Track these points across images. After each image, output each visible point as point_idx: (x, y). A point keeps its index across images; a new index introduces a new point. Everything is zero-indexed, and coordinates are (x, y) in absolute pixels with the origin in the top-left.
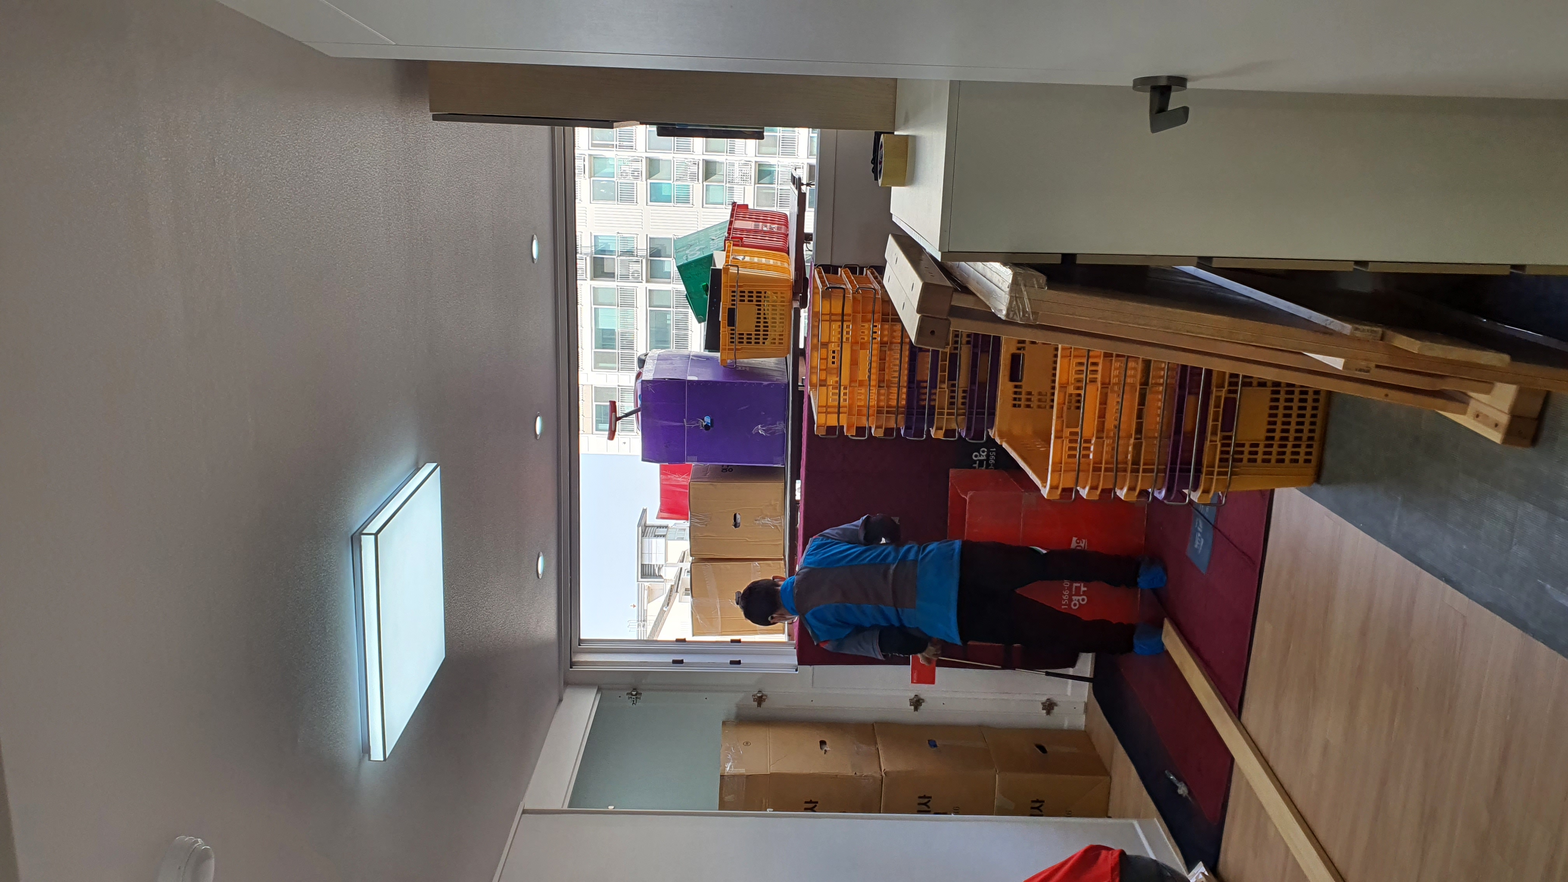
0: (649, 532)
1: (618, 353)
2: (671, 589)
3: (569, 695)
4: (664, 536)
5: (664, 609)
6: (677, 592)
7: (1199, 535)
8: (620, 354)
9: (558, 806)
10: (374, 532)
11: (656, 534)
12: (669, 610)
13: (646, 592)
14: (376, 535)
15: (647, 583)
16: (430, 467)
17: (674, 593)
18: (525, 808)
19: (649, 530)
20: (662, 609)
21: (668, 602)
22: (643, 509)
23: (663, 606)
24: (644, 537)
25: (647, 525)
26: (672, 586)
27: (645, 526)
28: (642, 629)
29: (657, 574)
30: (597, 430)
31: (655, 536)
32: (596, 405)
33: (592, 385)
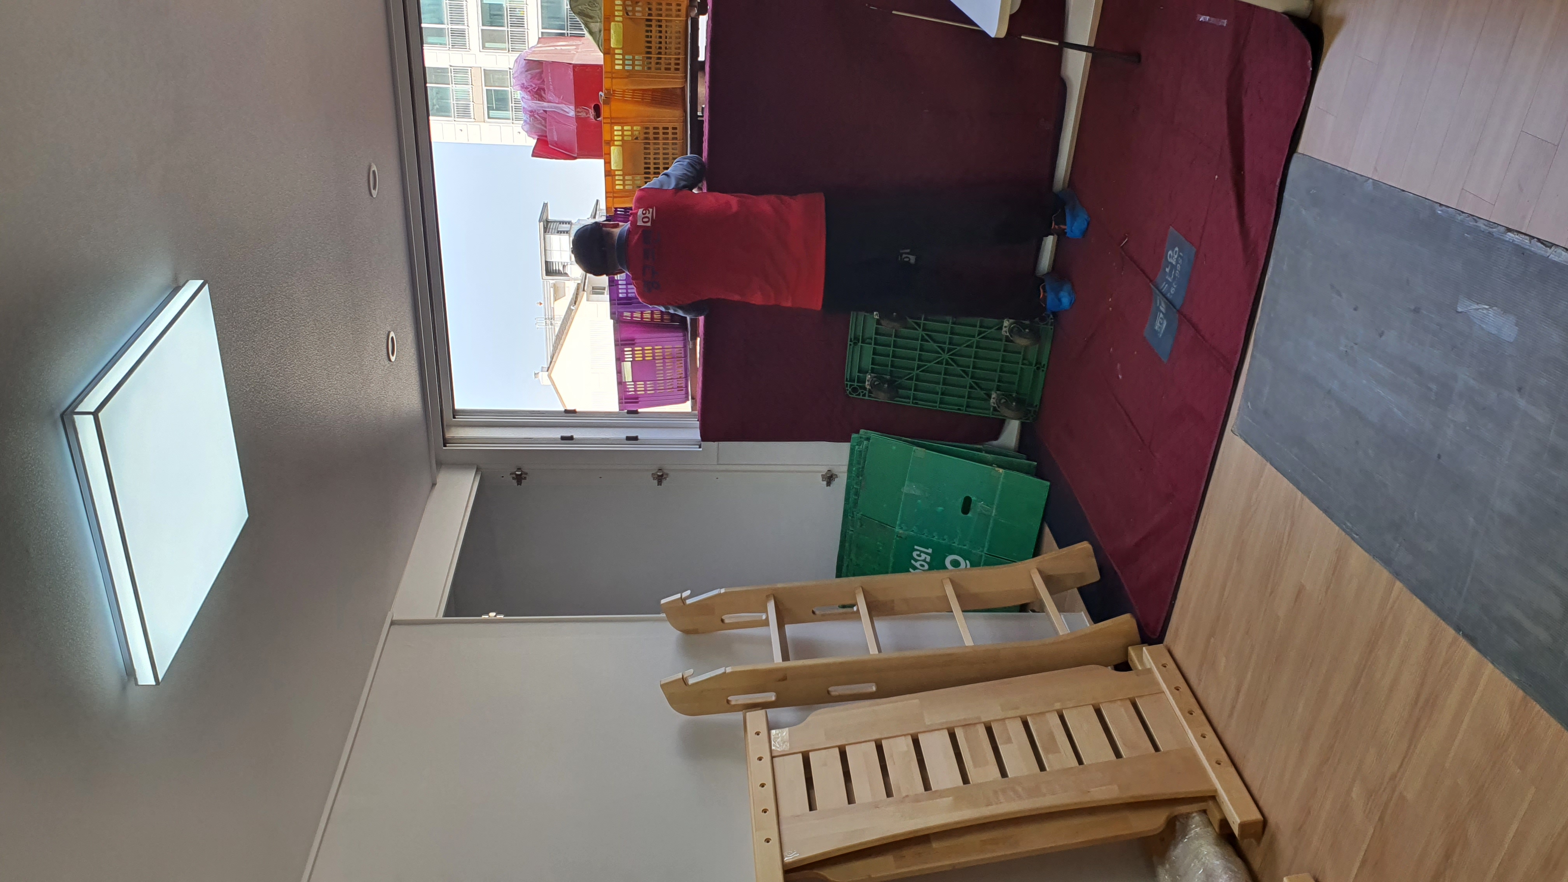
0: (551, 227)
1: (508, 31)
2: (578, 287)
3: (444, 478)
4: (567, 232)
5: (572, 307)
6: (584, 290)
7: (1161, 315)
8: (509, 32)
9: (433, 617)
10: (93, 410)
11: (559, 229)
12: (577, 309)
13: (552, 289)
14: (95, 414)
15: (552, 280)
16: (195, 284)
17: (581, 292)
18: (394, 619)
19: (552, 225)
20: (569, 308)
21: (575, 301)
22: (544, 203)
23: (570, 305)
24: (547, 233)
25: (549, 220)
26: (578, 284)
27: (546, 221)
28: (550, 327)
29: (562, 272)
30: (489, 118)
31: (558, 232)
32: (487, 90)
33: (481, 68)
